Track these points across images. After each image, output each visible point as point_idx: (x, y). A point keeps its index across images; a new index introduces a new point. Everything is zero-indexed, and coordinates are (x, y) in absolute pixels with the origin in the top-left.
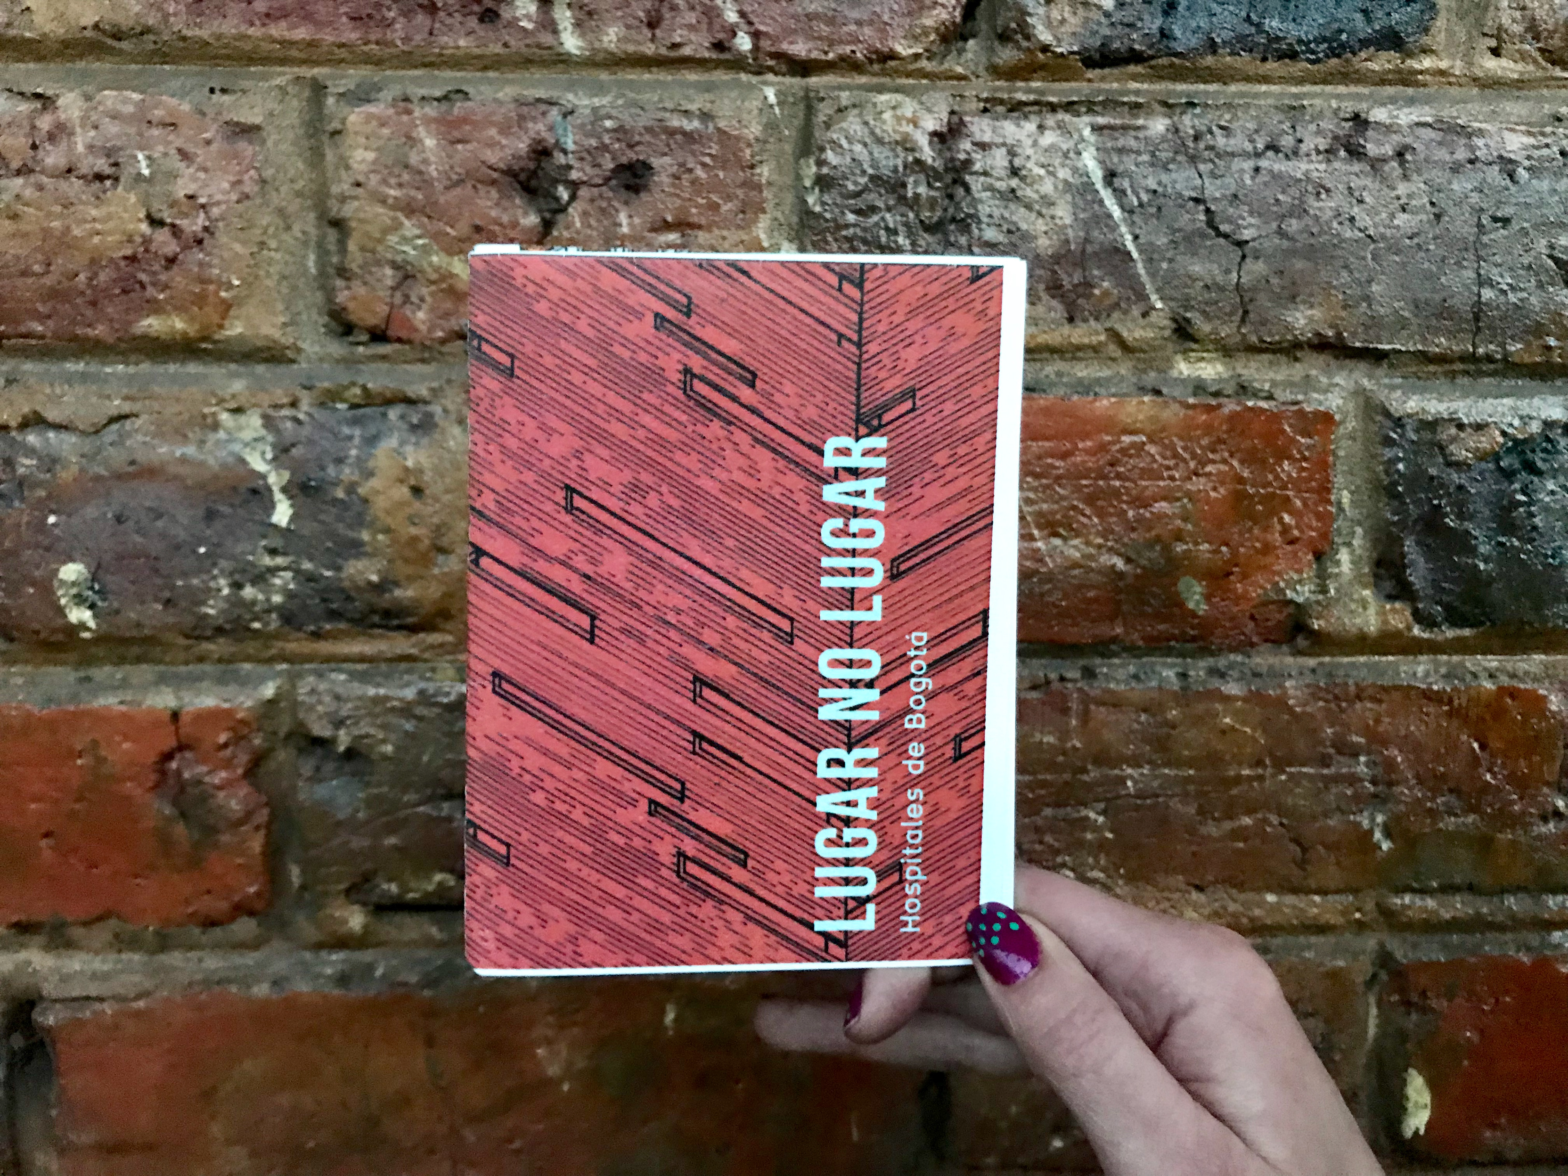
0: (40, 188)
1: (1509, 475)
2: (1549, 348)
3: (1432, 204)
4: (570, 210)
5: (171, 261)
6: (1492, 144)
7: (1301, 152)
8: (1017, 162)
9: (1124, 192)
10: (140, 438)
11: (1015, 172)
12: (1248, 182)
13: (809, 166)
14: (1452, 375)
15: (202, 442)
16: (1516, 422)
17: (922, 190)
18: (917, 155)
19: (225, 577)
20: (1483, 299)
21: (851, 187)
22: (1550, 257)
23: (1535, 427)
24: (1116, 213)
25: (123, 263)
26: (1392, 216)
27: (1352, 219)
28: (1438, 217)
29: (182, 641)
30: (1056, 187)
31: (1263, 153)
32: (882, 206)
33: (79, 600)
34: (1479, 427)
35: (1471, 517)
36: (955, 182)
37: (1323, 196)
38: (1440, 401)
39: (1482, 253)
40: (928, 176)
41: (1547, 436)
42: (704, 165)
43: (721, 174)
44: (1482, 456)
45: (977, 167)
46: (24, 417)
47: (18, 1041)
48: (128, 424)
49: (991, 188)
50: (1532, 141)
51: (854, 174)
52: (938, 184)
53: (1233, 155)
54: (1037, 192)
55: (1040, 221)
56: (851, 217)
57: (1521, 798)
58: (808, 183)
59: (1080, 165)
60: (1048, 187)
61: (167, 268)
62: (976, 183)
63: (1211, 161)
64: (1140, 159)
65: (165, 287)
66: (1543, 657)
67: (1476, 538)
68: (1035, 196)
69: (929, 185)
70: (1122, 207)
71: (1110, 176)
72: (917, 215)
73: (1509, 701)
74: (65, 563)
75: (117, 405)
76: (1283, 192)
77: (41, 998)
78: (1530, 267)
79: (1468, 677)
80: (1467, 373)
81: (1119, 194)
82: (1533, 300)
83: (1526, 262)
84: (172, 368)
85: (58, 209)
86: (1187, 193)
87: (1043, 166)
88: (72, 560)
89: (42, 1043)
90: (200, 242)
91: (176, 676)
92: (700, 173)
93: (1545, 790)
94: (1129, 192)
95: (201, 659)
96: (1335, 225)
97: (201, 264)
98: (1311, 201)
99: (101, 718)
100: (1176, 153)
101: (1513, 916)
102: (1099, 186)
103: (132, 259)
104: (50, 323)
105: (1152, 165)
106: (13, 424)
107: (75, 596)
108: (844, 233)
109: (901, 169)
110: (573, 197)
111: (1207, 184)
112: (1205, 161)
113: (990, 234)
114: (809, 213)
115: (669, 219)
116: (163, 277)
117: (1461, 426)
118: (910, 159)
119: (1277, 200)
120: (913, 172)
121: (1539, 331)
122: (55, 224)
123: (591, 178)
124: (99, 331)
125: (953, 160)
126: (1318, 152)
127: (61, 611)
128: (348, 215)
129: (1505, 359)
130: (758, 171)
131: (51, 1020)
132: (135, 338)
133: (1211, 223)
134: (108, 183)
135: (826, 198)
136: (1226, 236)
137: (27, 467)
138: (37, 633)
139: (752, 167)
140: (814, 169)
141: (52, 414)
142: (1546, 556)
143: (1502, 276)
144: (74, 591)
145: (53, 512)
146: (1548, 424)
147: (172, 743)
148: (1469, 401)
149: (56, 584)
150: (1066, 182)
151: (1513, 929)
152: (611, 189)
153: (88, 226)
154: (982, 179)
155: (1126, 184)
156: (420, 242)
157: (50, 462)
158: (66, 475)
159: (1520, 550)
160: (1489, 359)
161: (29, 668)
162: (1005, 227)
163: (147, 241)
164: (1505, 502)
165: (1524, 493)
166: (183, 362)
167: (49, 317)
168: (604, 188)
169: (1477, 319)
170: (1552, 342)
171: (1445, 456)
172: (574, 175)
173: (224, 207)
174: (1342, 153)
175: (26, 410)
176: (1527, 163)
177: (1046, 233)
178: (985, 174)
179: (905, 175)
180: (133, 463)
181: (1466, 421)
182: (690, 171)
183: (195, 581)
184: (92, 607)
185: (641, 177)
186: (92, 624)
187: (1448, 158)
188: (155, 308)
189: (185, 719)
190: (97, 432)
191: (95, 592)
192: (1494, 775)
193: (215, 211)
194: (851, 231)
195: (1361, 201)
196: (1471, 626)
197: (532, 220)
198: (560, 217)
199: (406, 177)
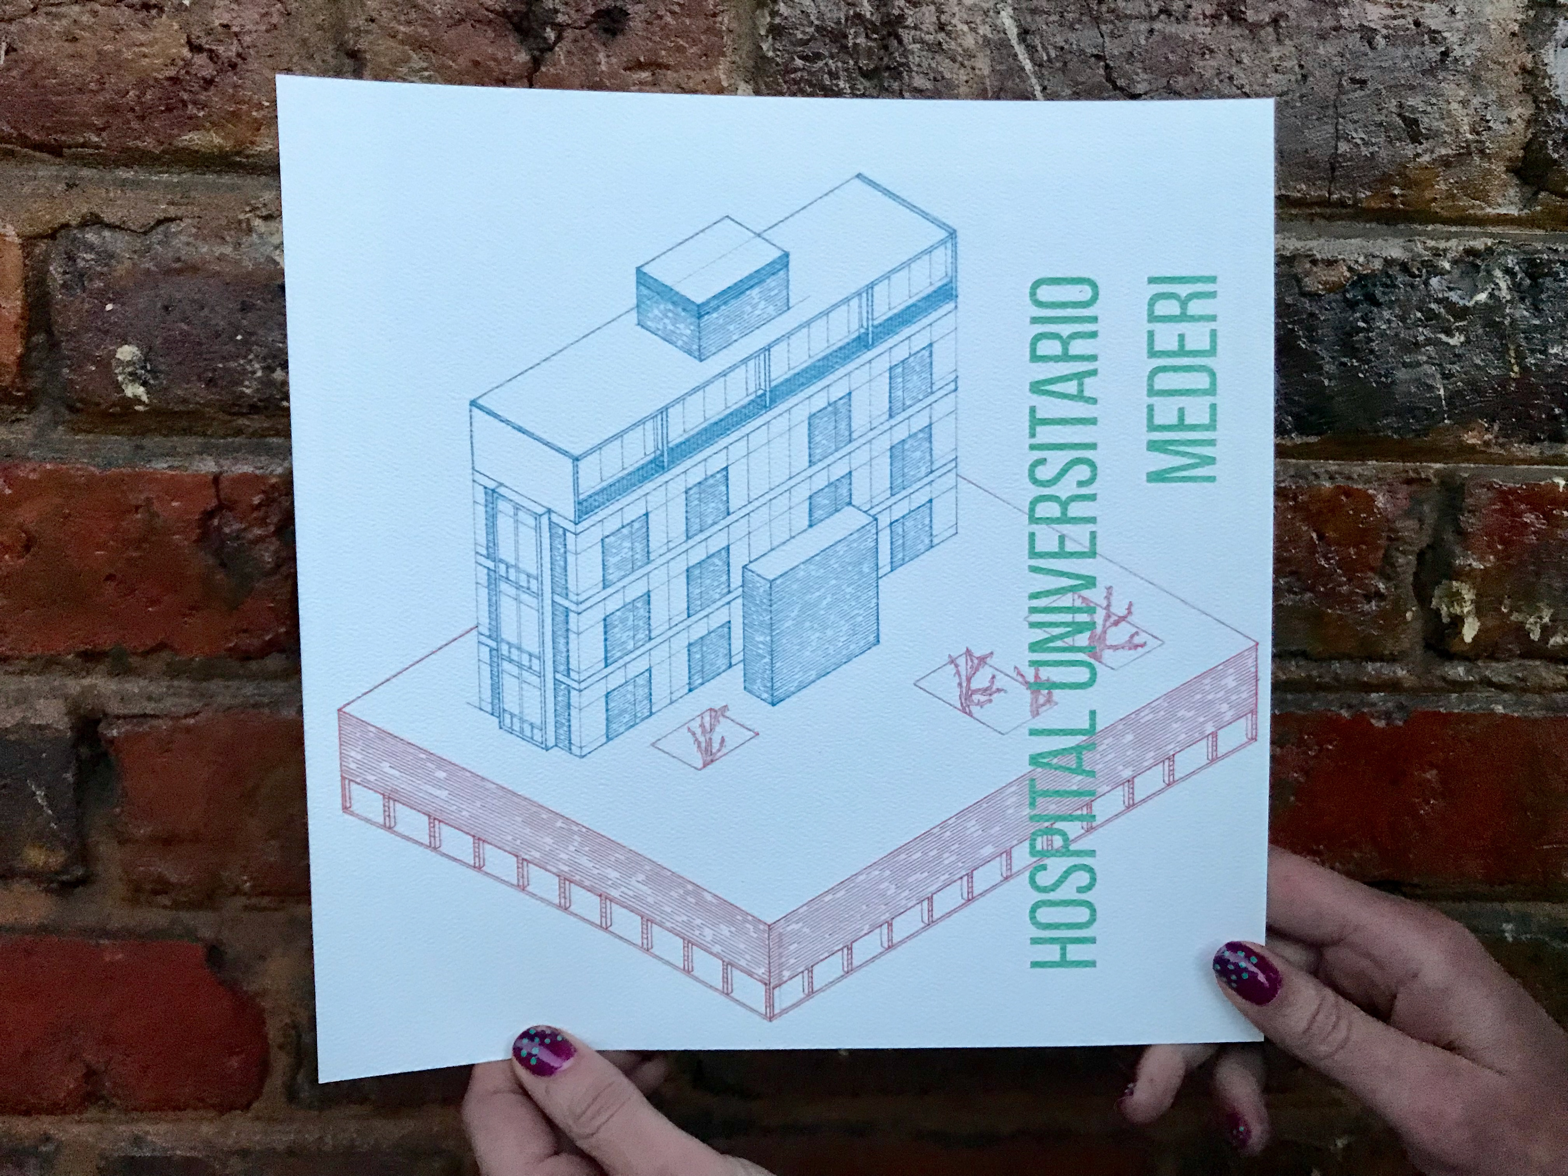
0: (95, 13)
1: (1352, 305)
2: (1395, 196)
3: (1301, 67)
4: (557, 49)
5: (209, 83)
6: (1355, 14)
7: (1190, 17)
8: (943, 18)
9: (1034, 47)
10: (184, 238)
11: (942, 27)
12: (1143, 42)
13: (763, 16)
14: (1311, 218)
15: (238, 245)
16: (1361, 259)
17: (862, 40)
18: (858, 10)
19: (259, 362)
20: (1339, 152)
21: (800, 36)
22: (1399, 115)
23: (1377, 265)
24: (1028, 66)
25: (166, 83)
26: (1265, 75)
27: (1231, 78)
28: (1305, 77)
29: (221, 416)
30: (977, 42)
31: (1158, 16)
32: (827, 54)
33: (134, 377)
34: (1331, 263)
35: (1320, 342)
36: (890, 34)
37: (1207, 57)
38: (1299, 239)
39: (1341, 110)
40: (866, 28)
41: (1387, 273)
42: (673, 13)
43: (688, 22)
44: (1332, 288)
45: (910, 22)
46: (83, 217)
47: (84, 751)
48: (173, 228)
49: (922, 42)
50: (1389, 12)
51: (803, 25)
52: (875, 36)
53: (1130, 17)
54: (961, 45)
55: (962, 71)
56: (799, 63)
57: (1350, 580)
58: (763, 33)
59: (998, 22)
60: (969, 41)
61: (206, 90)
62: (907, 36)
63: (1112, 22)
64: (1051, 19)
65: (204, 106)
66: (1374, 462)
67: (1323, 358)
68: (960, 50)
69: (867, 37)
70: (1032, 59)
71: (1024, 33)
72: (856, 63)
73: (1343, 498)
74: (121, 346)
75: (162, 209)
76: (1172, 52)
77: (106, 715)
78: (1381, 125)
79: (1311, 478)
80: (1322, 216)
81: (1031, 50)
82: (1383, 153)
83: (1377, 119)
84: (210, 177)
85: (112, 34)
86: (1089, 51)
87: (967, 23)
88: (127, 343)
89: (105, 754)
90: (233, 66)
91: (216, 446)
92: (669, 19)
93: (1370, 574)
94: (1039, 48)
95: (239, 432)
96: (1216, 82)
97: (235, 86)
98: (1196, 59)
99: (152, 479)
100: (1082, 14)
101: (1336, 678)
102: (1014, 42)
103: (174, 80)
104: (104, 134)
105: (1061, 25)
106: (74, 223)
107: (130, 374)
108: (793, 76)
109: (843, 21)
110: (559, 38)
111: (1107, 44)
112: (1106, 22)
113: (919, 82)
114: (764, 57)
115: (642, 59)
116: (202, 97)
117: (1314, 262)
118: (851, 13)
119: (1167, 58)
120: (854, 24)
121: (1386, 180)
122: (109, 47)
123: (575, 21)
124: (148, 143)
125: (888, 14)
126: (1205, 16)
127: (119, 388)
128: (362, 47)
129: (1355, 205)
130: (719, 19)
131: (115, 733)
132: (177, 150)
133: (1109, 79)
134: (154, 12)
135: (778, 45)
136: (1122, 89)
137: (87, 261)
138: (98, 404)
139: (715, 15)
140: (768, 19)
141: (108, 216)
142: (1380, 376)
143: (1356, 131)
144: (130, 369)
145: (111, 300)
146: (1389, 262)
147: (214, 503)
148: (1322, 241)
149: (114, 363)
150: (985, 37)
151: (1337, 690)
152: (591, 31)
153: (136, 49)
154: (913, 32)
155: (1037, 42)
156: (426, 74)
157: (107, 256)
158: (120, 270)
159: (1358, 369)
160: (1342, 203)
161: (91, 437)
162: (932, 76)
163: (188, 64)
164: (1348, 328)
165: (1364, 321)
166: (219, 173)
167: (103, 129)
168: (586, 31)
169: (1333, 169)
170: (1397, 191)
171: (1300, 288)
172: (560, 18)
173: (254, 35)
174: (1225, 18)
175: (85, 210)
176: (1384, 32)
177: (967, 82)
178: (916, 28)
179: (846, 26)
180: (178, 260)
181: (1319, 257)
182: (660, 17)
183: (233, 364)
184: (144, 384)
185: (619, 22)
186: (145, 398)
187: (1315, 24)
188: (196, 125)
189: (224, 484)
190: (145, 233)
191: (148, 371)
192: (1327, 559)
193: (247, 39)
194: (799, 74)
195: (1239, 62)
196: (1317, 435)
197: (523, 57)
198: (548, 55)
199: (413, 15)
